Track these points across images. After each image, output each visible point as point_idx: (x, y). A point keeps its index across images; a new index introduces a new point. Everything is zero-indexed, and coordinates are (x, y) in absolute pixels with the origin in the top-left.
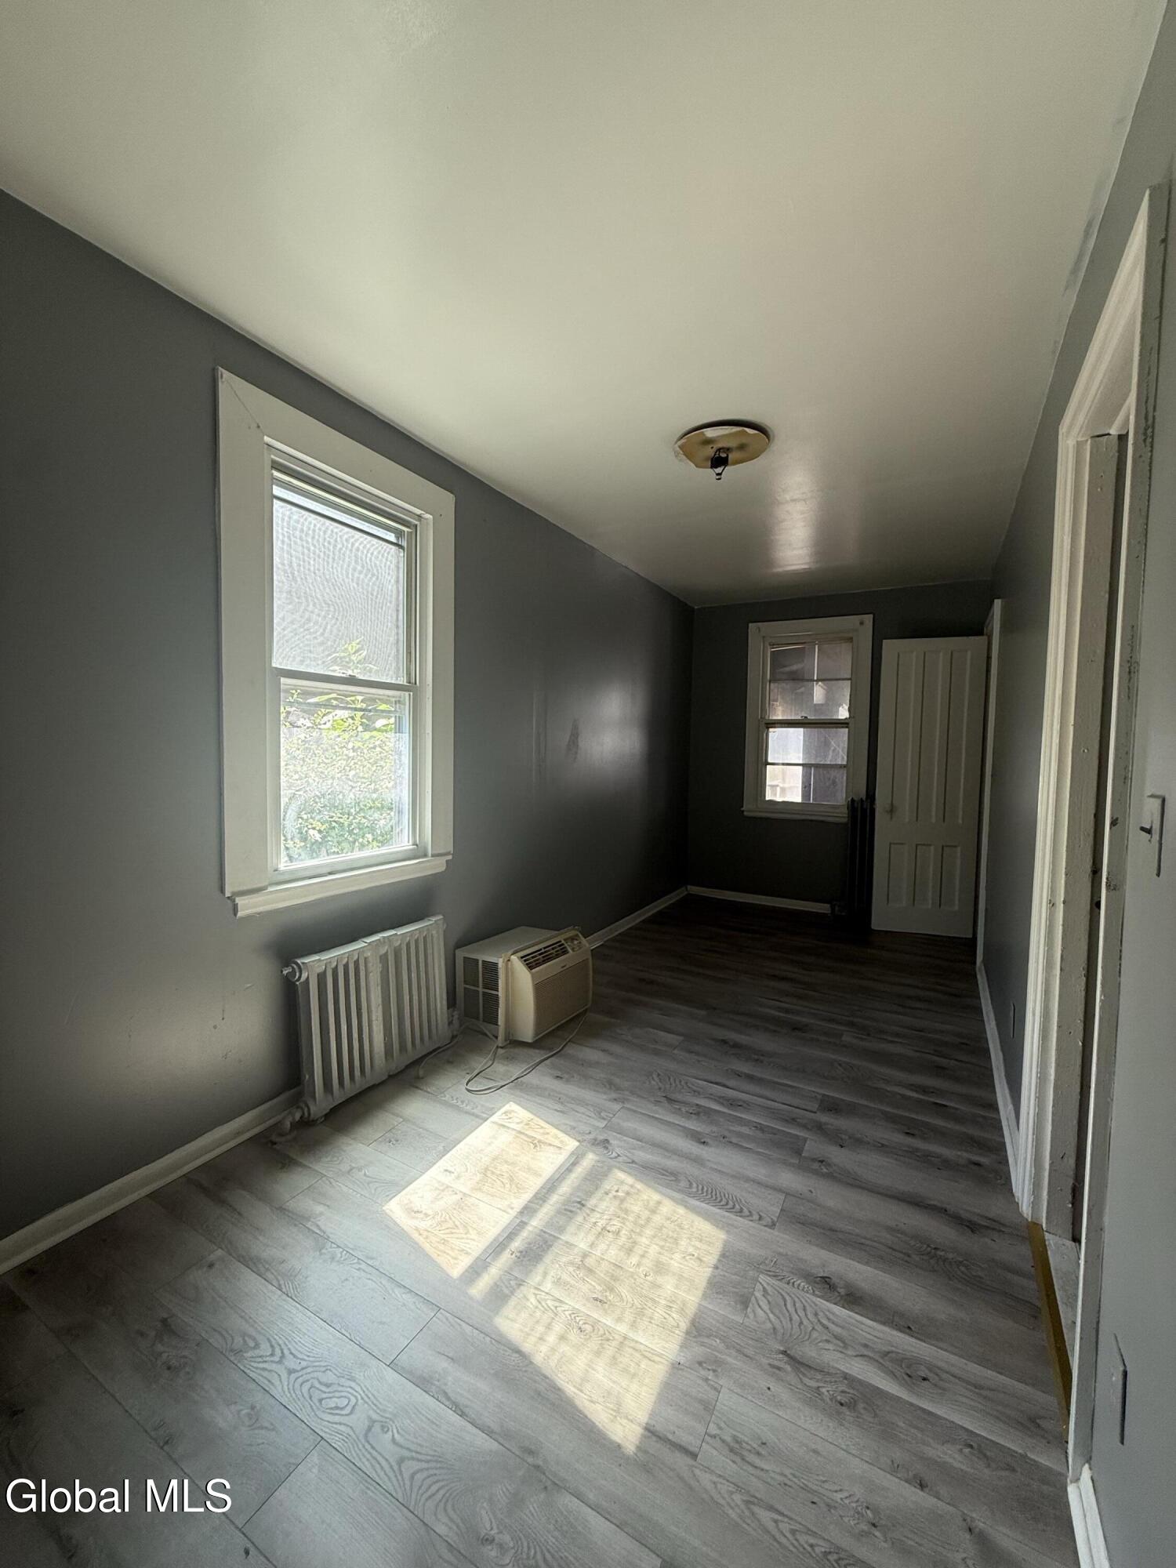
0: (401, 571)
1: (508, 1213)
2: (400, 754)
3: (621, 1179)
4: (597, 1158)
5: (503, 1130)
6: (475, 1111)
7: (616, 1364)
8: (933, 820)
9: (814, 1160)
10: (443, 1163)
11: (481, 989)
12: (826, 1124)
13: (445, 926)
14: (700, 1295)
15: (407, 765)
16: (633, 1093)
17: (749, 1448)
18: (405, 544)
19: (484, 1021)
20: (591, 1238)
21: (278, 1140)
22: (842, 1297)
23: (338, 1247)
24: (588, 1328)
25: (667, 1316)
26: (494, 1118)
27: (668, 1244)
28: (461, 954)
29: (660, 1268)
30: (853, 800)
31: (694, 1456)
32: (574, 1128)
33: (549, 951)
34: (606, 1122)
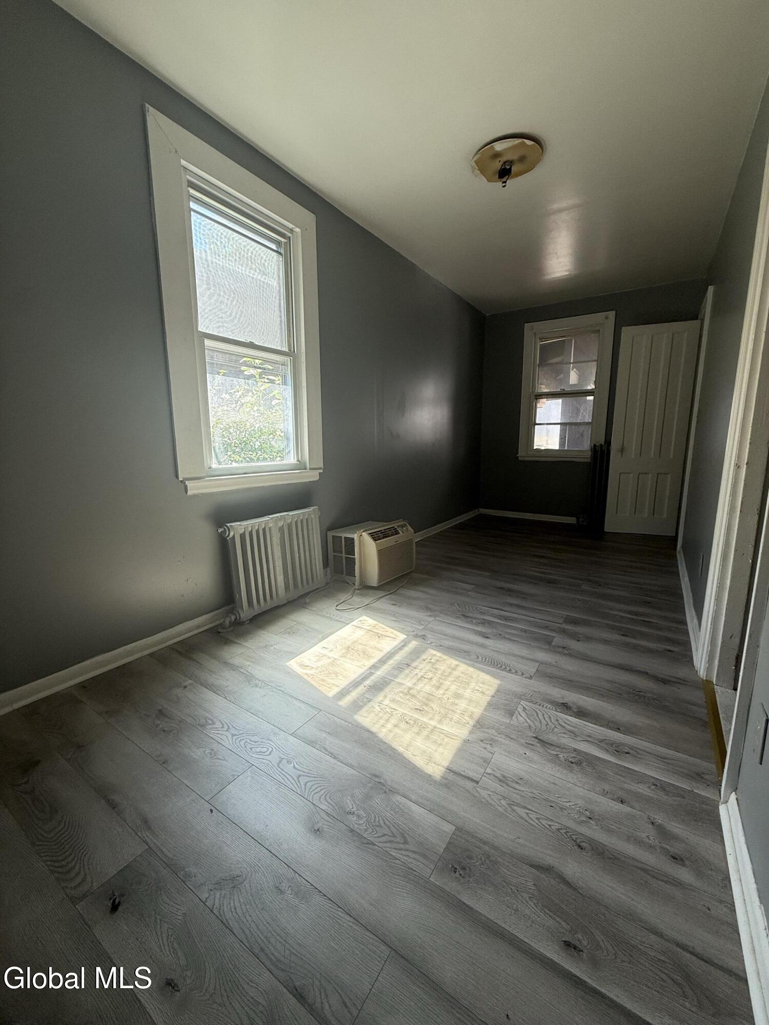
0: (281, 271)
1: (362, 668)
2: (286, 400)
3: (434, 654)
4: (418, 643)
5: (358, 629)
6: (342, 620)
7: (429, 739)
8: (652, 455)
9: (559, 647)
10: (323, 643)
11: (344, 555)
12: (568, 630)
13: (320, 513)
14: (483, 709)
15: (291, 408)
16: (441, 613)
17: (511, 780)
18: (282, 251)
19: (346, 574)
20: (414, 681)
21: (222, 631)
22: (574, 713)
23: (260, 681)
24: (412, 722)
25: (461, 718)
26: (354, 623)
27: (462, 685)
28: (331, 534)
29: (458, 696)
30: (595, 445)
31: (477, 782)
32: (403, 629)
33: (387, 531)
34: (424, 627)
